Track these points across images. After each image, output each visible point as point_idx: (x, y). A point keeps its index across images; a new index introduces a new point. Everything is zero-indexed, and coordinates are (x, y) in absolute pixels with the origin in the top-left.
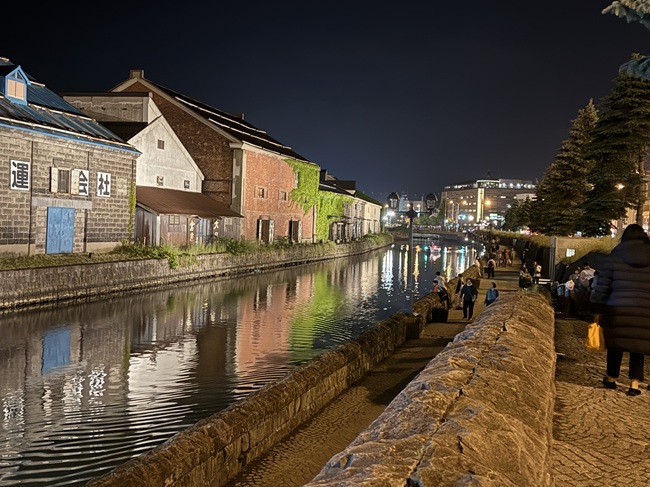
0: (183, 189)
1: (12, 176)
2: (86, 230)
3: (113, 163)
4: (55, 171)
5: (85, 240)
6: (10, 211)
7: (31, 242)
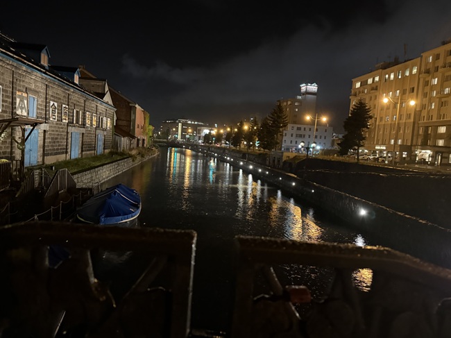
1: (93, 121)
2: (104, 144)
3: (110, 114)
4: (100, 118)
6: (91, 137)
7: (95, 150)
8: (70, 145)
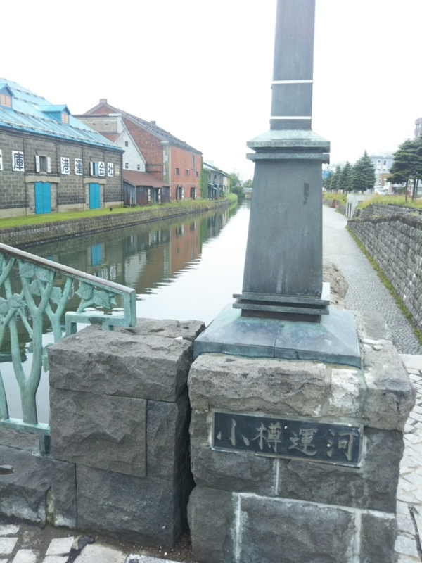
0: (137, 170)
1: (76, 168)
2: (104, 196)
3: (113, 157)
4: (92, 164)
5: (104, 201)
6: (75, 187)
7: (85, 202)
8: (33, 198)
